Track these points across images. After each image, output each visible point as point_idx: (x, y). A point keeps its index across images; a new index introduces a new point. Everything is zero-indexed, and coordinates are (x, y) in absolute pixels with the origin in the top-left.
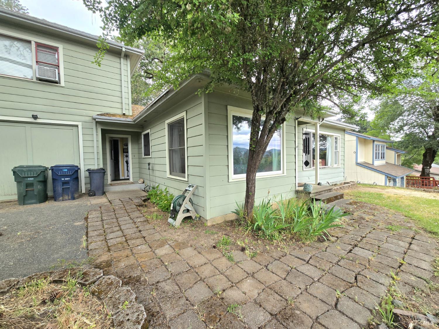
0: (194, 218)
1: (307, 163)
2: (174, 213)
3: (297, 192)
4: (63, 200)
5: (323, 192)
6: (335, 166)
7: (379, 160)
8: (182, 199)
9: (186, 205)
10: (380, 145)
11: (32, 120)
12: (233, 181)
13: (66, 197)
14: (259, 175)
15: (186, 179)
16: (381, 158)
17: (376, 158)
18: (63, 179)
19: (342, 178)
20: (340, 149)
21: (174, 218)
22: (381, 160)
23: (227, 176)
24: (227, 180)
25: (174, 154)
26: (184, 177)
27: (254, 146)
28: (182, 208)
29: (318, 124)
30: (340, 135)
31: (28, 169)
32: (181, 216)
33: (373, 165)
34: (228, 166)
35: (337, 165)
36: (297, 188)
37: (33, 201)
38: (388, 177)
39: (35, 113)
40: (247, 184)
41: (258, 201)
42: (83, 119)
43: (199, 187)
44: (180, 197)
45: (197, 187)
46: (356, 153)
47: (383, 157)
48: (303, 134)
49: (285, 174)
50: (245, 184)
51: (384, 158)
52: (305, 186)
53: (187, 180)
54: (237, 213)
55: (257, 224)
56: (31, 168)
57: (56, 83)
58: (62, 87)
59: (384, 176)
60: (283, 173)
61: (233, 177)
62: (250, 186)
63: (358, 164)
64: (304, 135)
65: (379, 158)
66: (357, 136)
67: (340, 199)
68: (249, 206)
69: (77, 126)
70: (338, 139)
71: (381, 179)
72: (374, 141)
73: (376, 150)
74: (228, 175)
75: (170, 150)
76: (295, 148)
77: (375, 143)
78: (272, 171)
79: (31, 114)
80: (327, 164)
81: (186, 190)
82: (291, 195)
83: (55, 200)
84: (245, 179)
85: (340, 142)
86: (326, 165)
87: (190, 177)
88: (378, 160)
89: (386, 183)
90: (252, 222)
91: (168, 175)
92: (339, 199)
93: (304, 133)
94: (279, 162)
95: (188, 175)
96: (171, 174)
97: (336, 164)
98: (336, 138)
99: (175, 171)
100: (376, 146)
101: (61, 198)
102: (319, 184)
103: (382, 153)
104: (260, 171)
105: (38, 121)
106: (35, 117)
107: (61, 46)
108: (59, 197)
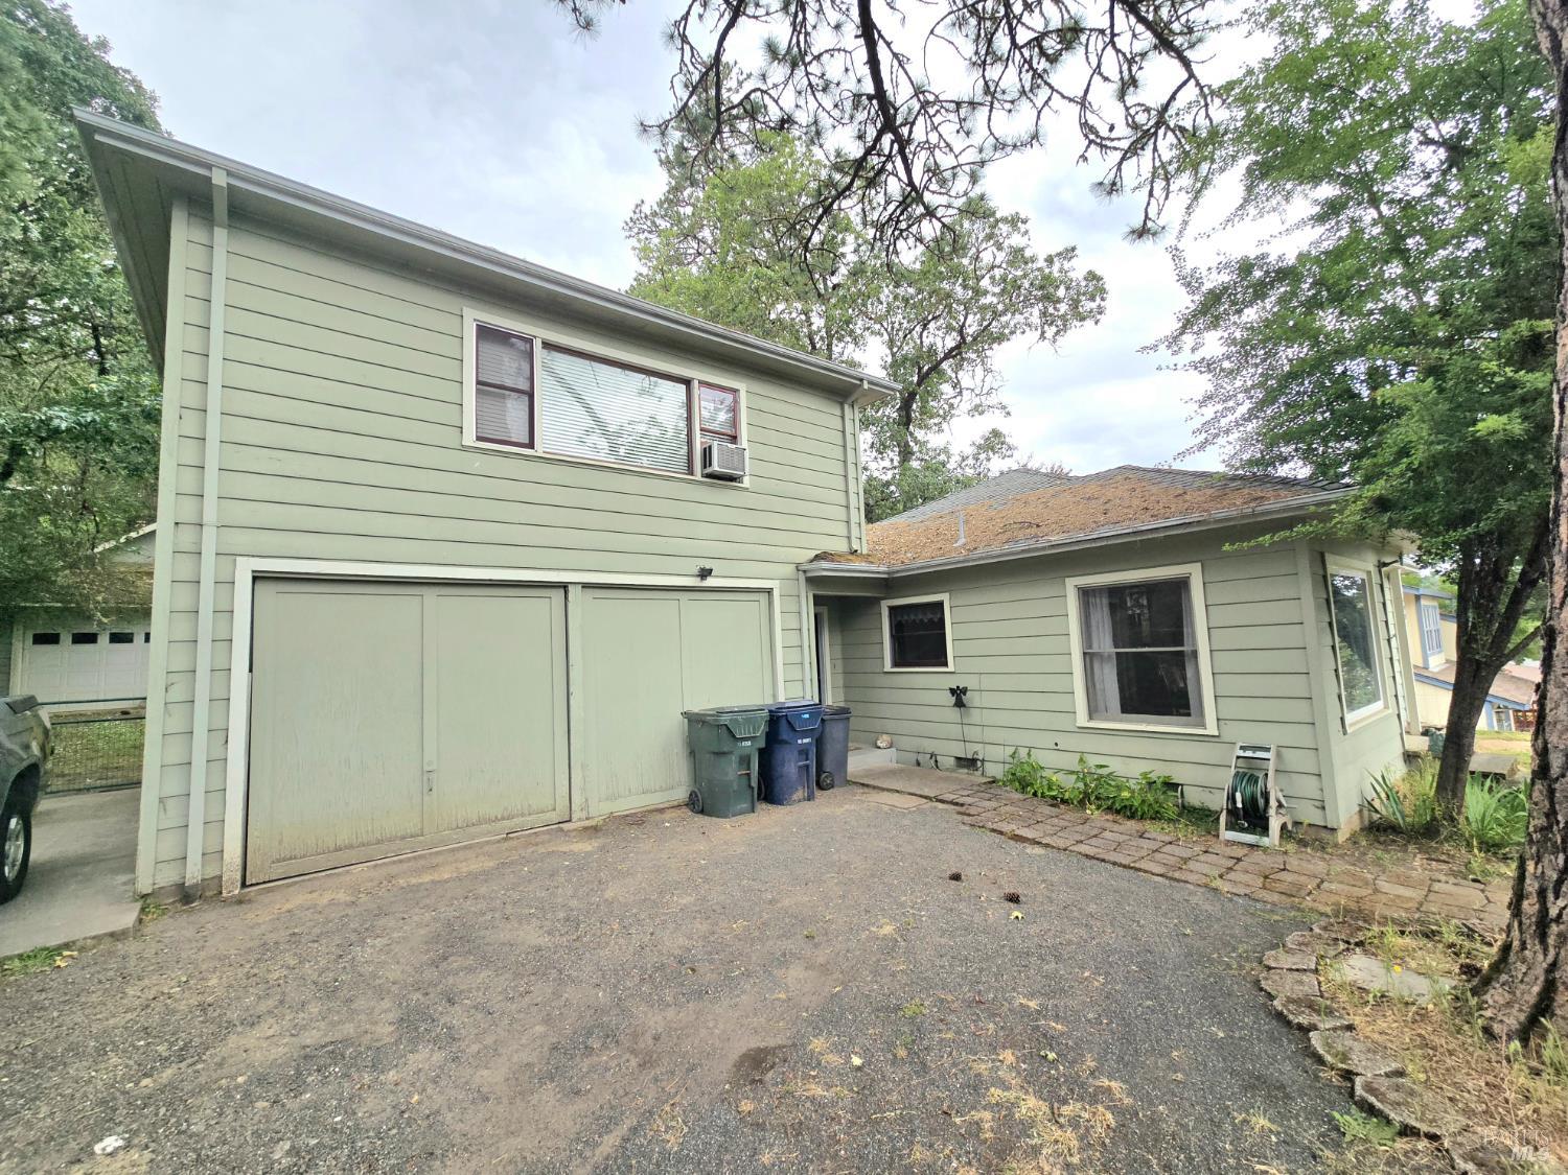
2: (1248, 815)
3: (1410, 756)
4: (798, 803)
8: (1261, 781)
9: (1277, 794)
11: (697, 582)
12: (1350, 732)
15: (1211, 731)
18: (799, 741)
23: (1340, 720)
24: (1342, 729)
25: (1096, 666)
26: (1199, 726)
32: (1277, 822)
33: (1426, 668)
34: (1340, 695)
39: (708, 564)
42: (782, 570)
43: (1284, 749)
49: (1390, 709)
53: (1215, 734)
56: (747, 714)
57: (732, 478)
58: (747, 490)
60: (1387, 707)
69: (769, 592)
74: (1342, 718)
75: (1085, 655)
76: (1389, 641)
79: (698, 567)
83: (776, 802)
87: (1230, 725)
91: (1082, 719)
95: (1219, 720)
96: (1090, 717)
99: (1102, 708)
105: (710, 582)
106: (705, 573)
107: (741, 385)
108: (791, 794)
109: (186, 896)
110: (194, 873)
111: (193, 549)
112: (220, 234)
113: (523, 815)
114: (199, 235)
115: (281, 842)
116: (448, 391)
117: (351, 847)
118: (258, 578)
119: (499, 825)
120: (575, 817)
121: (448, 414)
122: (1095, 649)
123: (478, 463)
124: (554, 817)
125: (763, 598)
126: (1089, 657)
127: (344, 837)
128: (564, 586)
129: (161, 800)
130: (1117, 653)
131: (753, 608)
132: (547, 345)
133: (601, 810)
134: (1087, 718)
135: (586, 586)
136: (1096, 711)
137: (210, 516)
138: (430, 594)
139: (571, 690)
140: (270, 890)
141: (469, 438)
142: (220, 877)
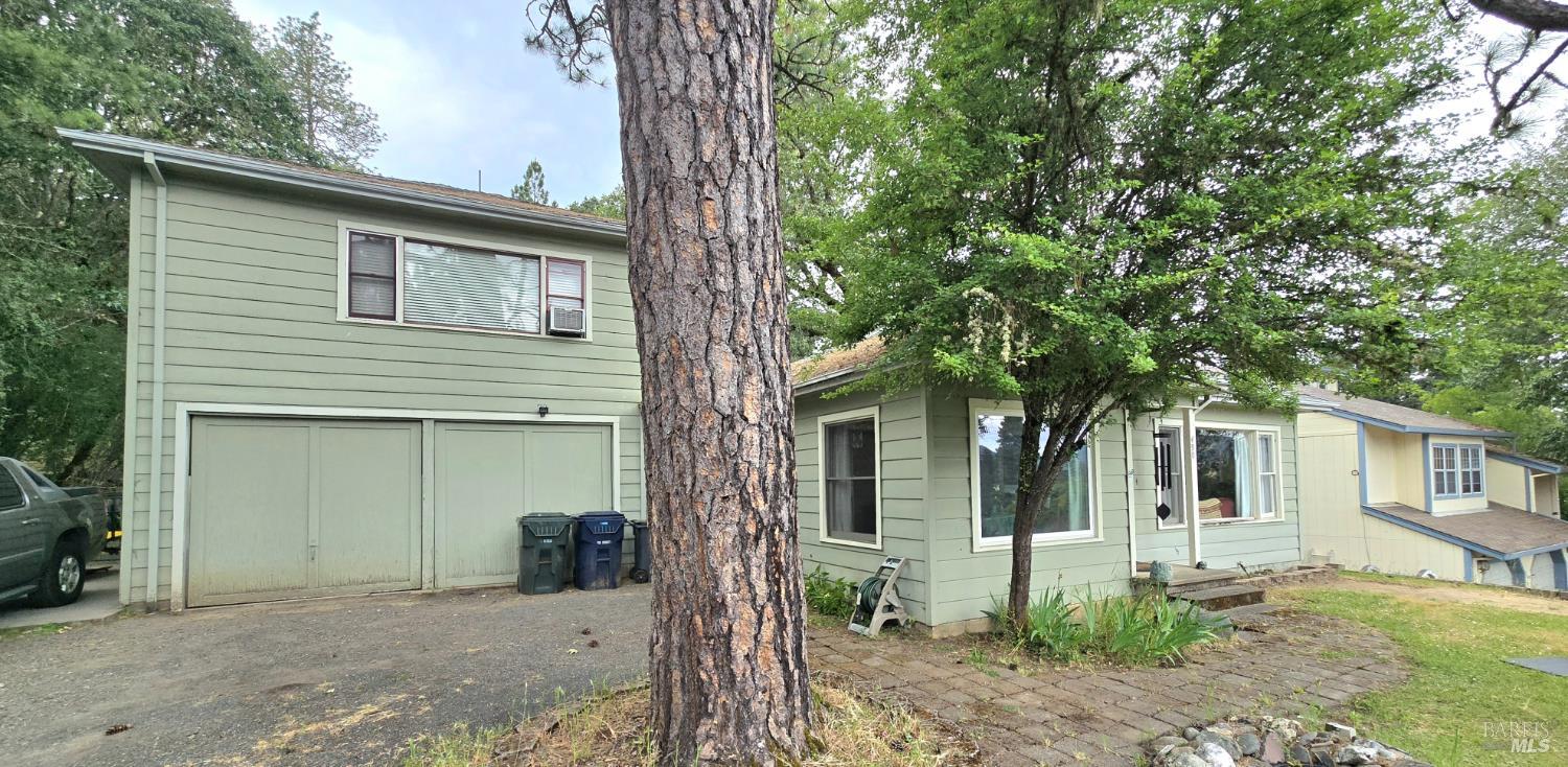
0: (902, 623)
1: (1163, 512)
2: (867, 611)
3: (1135, 584)
4: (597, 589)
5: (1205, 586)
6: (1265, 517)
7: (1458, 497)
8: (879, 585)
9: (888, 596)
10: (1456, 446)
11: (536, 418)
12: (981, 550)
13: (602, 583)
14: (1038, 539)
15: (878, 546)
16: (1466, 489)
17: (1440, 490)
18: (599, 543)
19: (1294, 555)
20: (1279, 468)
21: (867, 622)
22: (1464, 497)
23: (968, 541)
24: (969, 547)
25: (837, 490)
26: (874, 542)
27: (1027, 485)
28: (882, 603)
29: (1191, 411)
30: (1278, 429)
31: (545, 520)
32: (879, 618)
33: (1428, 513)
34: (971, 519)
35: (1272, 514)
36: (1135, 574)
37: (547, 587)
38: (1474, 554)
39: (544, 403)
40: (1015, 555)
41: (1035, 598)
42: (623, 408)
43: (912, 562)
44: (873, 581)
45: (907, 562)
46: (1361, 474)
47: (1473, 485)
48: (1155, 436)
49: (1101, 538)
50: (1011, 558)
51: (1477, 488)
52: (1154, 568)
53: (880, 548)
54: (993, 617)
55: (1034, 633)
56: (549, 520)
57: (578, 335)
58: (590, 343)
59: (1461, 550)
60: (1096, 536)
61: (983, 543)
62: (1020, 559)
63: (1368, 511)
64: (1158, 440)
65: (1452, 489)
66: (1359, 419)
67: (1252, 603)
68: (1020, 599)
69: (611, 425)
70: (1273, 439)
71: (1450, 561)
72: (1425, 436)
73: (1438, 464)
74: (972, 539)
75: (828, 482)
76: (1126, 477)
77: (1432, 441)
78: (1068, 530)
79: (536, 405)
80: (1238, 513)
81: (883, 568)
82: (1119, 590)
83: (581, 588)
84: (1011, 547)
85: (1277, 448)
86: (1235, 516)
87: (888, 542)
88: (1452, 498)
89: (1469, 574)
90: (1025, 630)
91: (823, 536)
92: (1247, 603)
93: (1157, 432)
94: (1085, 509)
95: (883, 537)
96: (829, 535)
97: (1271, 511)
98: (1266, 440)
99: (840, 528)
100: (1438, 451)
101: (594, 584)
102: (1199, 566)
103: (1466, 475)
104: (1041, 530)
105: (548, 418)
106: (543, 411)
107: (588, 258)
108: (591, 582)
109: (150, 609)
110: (151, 595)
111: (147, 434)
112: (162, 191)
113: (383, 581)
114: (148, 193)
115: (210, 583)
116: (326, 283)
117: (256, 591)
118: (192, 416)
119: (364, 587)
120: (425, 586)
121: (326, 299)
122: (837, 478)
123: (350, 333)
124: (408, 585)
125: (606, 431)
126: (831, 484)
127: (252, 585)
128: (420, 421)
129: (133, 551)
130: (854, 481)
131: (595, 438)
132: (407, 240)
133: (445, 583)
134: (826, 534)
135: (437, 421)
136: (835, 529)
137: (159, 376)
138: (315, 427)
139: (424, 496)
140: (201, 611)
141: (343, 313)
142: (169, 600)
